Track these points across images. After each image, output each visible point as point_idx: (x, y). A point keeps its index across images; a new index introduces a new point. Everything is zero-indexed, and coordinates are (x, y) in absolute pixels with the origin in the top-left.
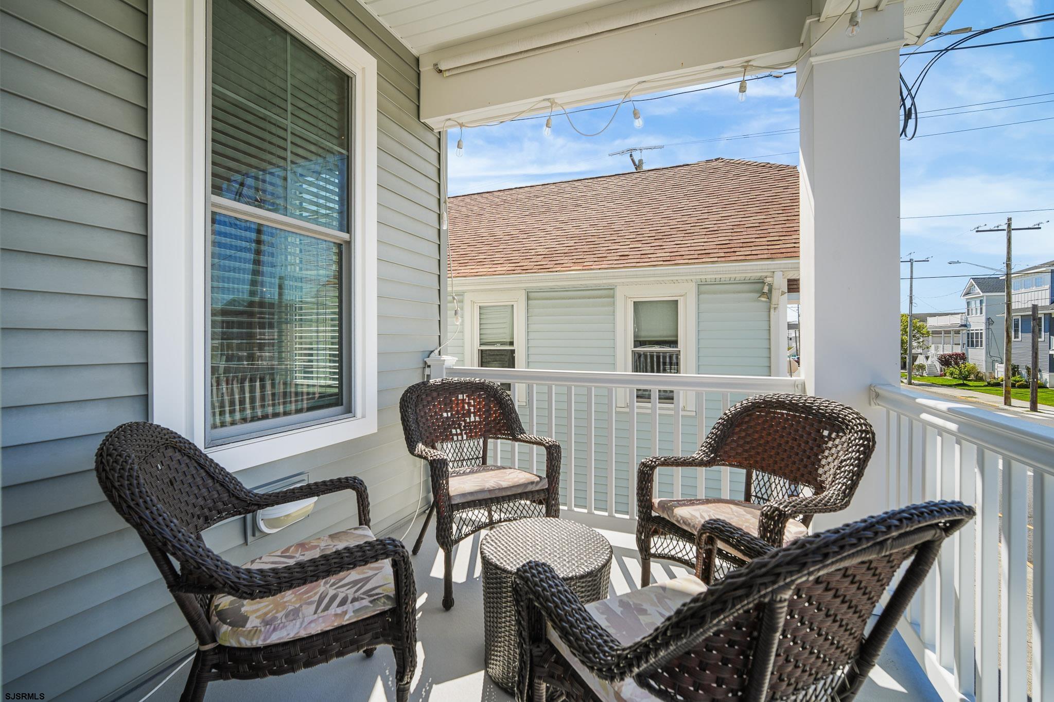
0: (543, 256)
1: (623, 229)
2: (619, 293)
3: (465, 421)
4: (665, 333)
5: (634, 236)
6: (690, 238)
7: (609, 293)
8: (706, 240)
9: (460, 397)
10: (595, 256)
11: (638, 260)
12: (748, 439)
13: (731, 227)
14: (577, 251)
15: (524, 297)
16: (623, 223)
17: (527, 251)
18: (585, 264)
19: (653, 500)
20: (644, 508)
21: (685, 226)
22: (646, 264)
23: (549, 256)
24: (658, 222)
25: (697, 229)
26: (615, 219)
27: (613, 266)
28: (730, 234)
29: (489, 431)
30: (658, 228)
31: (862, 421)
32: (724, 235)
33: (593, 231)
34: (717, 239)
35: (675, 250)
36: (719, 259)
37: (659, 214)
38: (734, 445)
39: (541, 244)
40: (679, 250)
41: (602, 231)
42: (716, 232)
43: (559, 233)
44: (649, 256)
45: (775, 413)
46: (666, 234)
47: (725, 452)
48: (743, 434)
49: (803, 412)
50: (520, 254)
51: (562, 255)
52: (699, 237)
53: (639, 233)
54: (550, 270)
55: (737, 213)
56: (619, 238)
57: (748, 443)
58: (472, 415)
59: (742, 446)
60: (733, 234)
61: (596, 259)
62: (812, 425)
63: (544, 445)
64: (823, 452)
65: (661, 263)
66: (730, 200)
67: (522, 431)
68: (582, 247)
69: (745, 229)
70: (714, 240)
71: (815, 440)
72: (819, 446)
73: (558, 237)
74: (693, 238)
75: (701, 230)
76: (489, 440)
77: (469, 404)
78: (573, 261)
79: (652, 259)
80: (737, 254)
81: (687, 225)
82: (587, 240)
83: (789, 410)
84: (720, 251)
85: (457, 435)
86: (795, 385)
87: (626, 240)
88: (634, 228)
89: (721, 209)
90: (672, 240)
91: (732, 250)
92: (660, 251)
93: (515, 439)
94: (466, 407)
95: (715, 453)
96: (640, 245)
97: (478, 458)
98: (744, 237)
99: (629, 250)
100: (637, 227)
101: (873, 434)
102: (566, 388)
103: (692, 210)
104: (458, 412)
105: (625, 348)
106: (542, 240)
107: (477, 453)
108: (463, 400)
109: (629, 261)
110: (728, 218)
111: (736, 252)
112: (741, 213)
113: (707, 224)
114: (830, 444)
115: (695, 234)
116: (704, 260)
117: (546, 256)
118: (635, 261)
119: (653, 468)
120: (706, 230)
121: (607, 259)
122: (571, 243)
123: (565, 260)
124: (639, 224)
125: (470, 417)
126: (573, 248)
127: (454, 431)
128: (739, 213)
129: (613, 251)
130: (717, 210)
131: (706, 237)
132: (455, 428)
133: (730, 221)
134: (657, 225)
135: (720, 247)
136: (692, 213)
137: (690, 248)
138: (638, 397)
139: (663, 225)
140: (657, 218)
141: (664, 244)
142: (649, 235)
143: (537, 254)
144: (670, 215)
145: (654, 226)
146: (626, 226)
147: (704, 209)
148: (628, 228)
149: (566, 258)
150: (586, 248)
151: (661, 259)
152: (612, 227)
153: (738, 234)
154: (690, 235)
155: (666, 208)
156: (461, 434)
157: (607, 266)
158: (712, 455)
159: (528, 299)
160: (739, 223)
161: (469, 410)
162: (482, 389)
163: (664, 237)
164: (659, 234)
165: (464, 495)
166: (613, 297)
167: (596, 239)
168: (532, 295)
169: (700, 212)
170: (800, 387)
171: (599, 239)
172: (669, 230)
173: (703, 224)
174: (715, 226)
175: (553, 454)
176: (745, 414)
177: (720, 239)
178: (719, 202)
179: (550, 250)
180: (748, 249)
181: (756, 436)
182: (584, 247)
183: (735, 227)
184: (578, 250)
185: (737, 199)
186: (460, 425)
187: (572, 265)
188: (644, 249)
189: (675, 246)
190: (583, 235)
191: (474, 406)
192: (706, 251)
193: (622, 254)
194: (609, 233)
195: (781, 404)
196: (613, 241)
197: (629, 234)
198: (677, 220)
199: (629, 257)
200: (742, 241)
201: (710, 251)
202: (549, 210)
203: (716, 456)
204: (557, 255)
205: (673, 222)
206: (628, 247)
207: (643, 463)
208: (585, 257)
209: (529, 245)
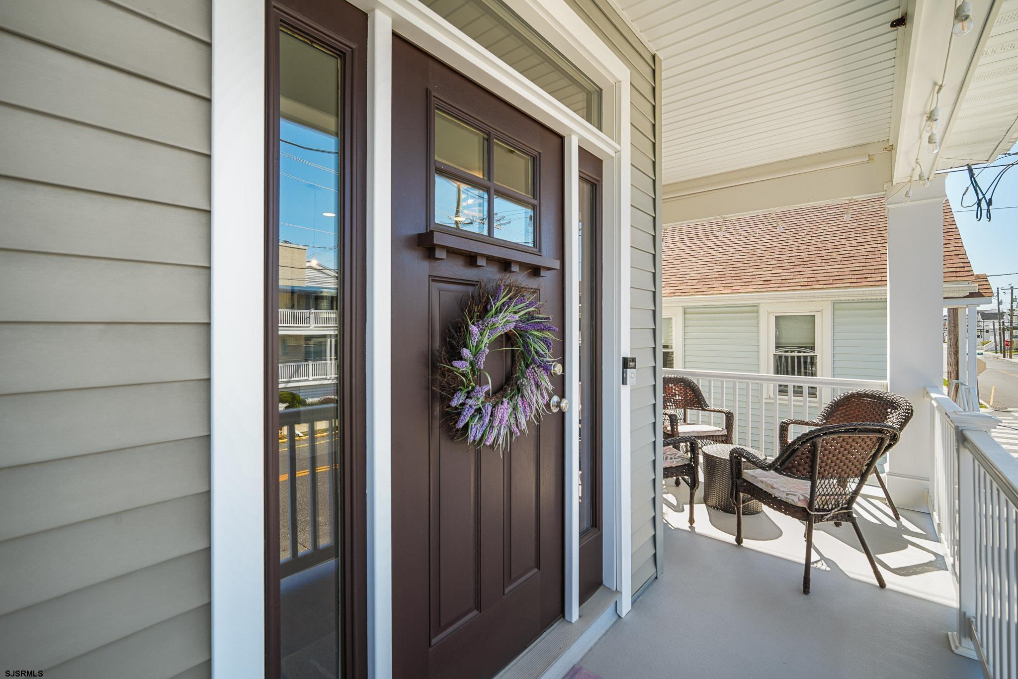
0: (697, 281)
1: (765, 254)
2: (763, 310)
3: (673, 398)
4: (803, 341)
5: (776, 262)
6: (827, 264)
7: (755, 309)
8: (841, 266)
9: (670, 385)
10: (742, 281)
11: (779, 285)
12: (847, 414)
13: (866, 254)
14: (725, 276)
15: (681, 311)
16: (765, 249)
17: (682, 276)
18: (734, 288)
19: (788, 440)
20: (783, 444)
21: (822, 252)
22: (786, 289)
23: (702, 280)
24: (798, 248)
25: (833, 255)
26: (757, 245)
27: (757, 290)
28: (864, 260)
29: (687, 405)
30: (797, 254)
31: (908, 404)
32: (859, 261)
33: (738, 257)
34: (851, 266)
35: (812, 276)
36: (852, 285)
37: (799, 240)
38: (838, 416)
39: (693, 269)
40: (816, 275)
41: (746, 257)
42: (851, 259)
43: (708, 258)
44: (789, 281)
45: (863, 400)
46: (804, 260)
47: (833, 420)
48: (844, 411)
49: (878, 400)
50: (677, 279)
51: (713, 279)
52: (835, 263)
53: (780, 259)
54: (705, 293)
55: (873, 239)
56: (762, 264)
57: (847, 415)
58: (677, 396)
59: (843, 417)
60: (867, 261)
61: (743, 284)
62: (883, 406)
63: (724, 412)
64: (887, 420)
65: (800, 288)
66: (868, 225)
67: (706, 405)
68: (730, 272)
69: (879, 256)
70: (849, 266)
71: (884, 414)
72: (886, 417)
73: (708, 263)
74: (829, 264)
75: (837, 256)
76: (687, 410)
77: (675, 389)
78: (724, 285)
79: (792, 284)
80: (869, 279)
81: (825, 251)
82: (733, 266)
83: (871, 398)
84: (853, 277)
85: (670, 406)
86: (882, 386)
87: (768, 266)
88: (776, 253)
89: (858, 235)
90: (810, 266)
91: (864, 276)
92: (799, 277)
93: (704, 410)
94: (674, 391)
95: (826, 420)
96: (781, 271)
97: (681, 419)
98: (877, 263)
99: (771, 275)
100: (778, 253)
101: (912, 411)
102: (733, 383)
103: (831, 236)
104: (669, 394)
105: (768, 353)
106: (694, 265)
107: (681, 416)
108: (672, 387)
109: (771, 286)
110: (864, 244)
111: (867, 278)
112: (878, 239)
113: (845, 251)
114: (891, 416)
115: (831, 260)
116: (837, 285)
117: (700, 281)
118: (776, 285)
119: (788, 424)
120: (842, 256)
121: (753, 283)
122: (720, 268)
123: (716, 284)
124: (780, 250)
125: (676, 397)
126: (722, 273)
127: (668, 404)
128: (876, 239)
129: (757, 276)
130: (855, 235)
131: (842, 263)
132: (668, 402)
133: (866, 247)
134: (796, 251)
135: (853, 273)
136: (830, 238)
137: (826, 274)
138: (780, 391)
139: (802, 251)
140: (797, 244)
141: (802, 270)
142: (789, 261)
143: (692, 278)
144: (809, 241)
145: (794, 252)
146: (768, 252)
147: (842, 234)
148: (770, 254)
149: (717, 283)
150: (733, 273)
151: (799, 284)
152: (755, 253)
153: (872, 260)
154: (827, 261)
155: (805, 233)
156: (672, 406)
157: (752, 290)
158: (825, 421)
159: (685, 313)
160: (874, 249)
161: (675, 393)
162: (682, 382)
163: (802, 263)
164: (798, 260)
165: (685, 433)
166: (757, 312)
167: (742, 265)
168: (687, 310)
169: (838, 238)
170: (885, 386)
171: (744, 265)
172: (808, 256)
173: (840, 250)
174: (852, 252)
175: (729, 417)
176: (846, 400)
177: (854, 265)
178: (857, 226)
179: (702, 275)
180: (878, 275)
181: (852, 412)
182: (732, 272)
183: (870, 253)
184: (727, 275)
185: (876, 224)
186: (671, 401)
187: (722, 288)
188: (784, 274)
189: (813, 272)
190: (730, 261)
191: (678, 391)
192: (840, 277)
193: (765, 279)
194: (753, 259)
195: (866, 395)
196: (757, 267)
197: (771, 260)
198: (816, 246)
199: (772, 282)
200: (874, 267)
201: (844, 277)
202: (696, 235)
203: (827, 422)
204: (709, 280)
205: (811, 248)
206: (770, 272)
207: (783, 422)
208: (733, 281)
209: (684, 270)
